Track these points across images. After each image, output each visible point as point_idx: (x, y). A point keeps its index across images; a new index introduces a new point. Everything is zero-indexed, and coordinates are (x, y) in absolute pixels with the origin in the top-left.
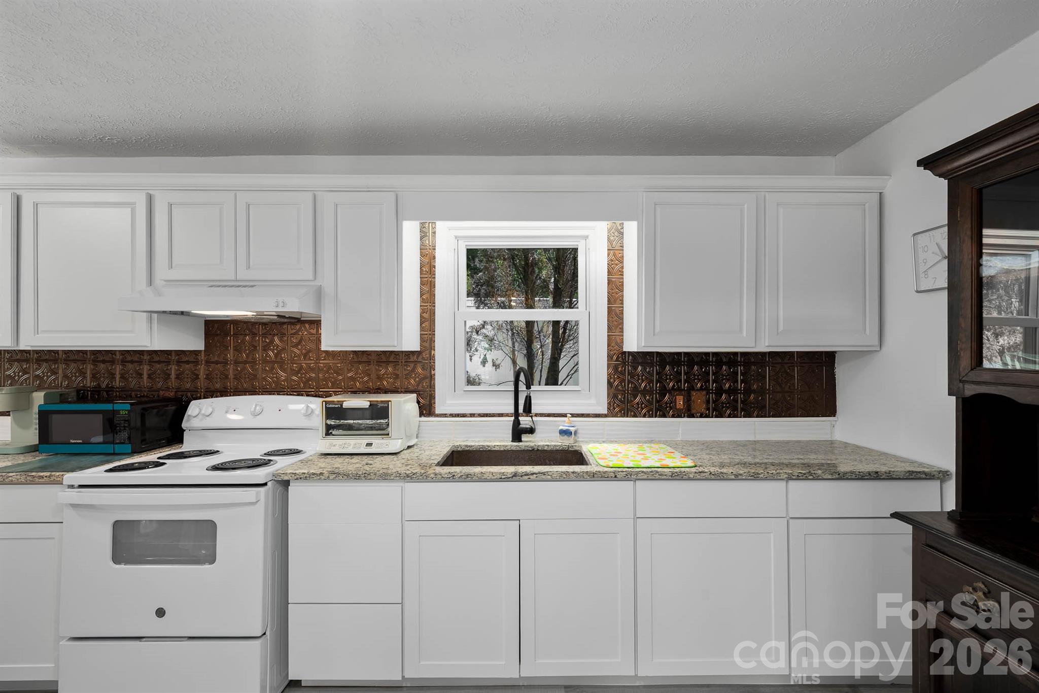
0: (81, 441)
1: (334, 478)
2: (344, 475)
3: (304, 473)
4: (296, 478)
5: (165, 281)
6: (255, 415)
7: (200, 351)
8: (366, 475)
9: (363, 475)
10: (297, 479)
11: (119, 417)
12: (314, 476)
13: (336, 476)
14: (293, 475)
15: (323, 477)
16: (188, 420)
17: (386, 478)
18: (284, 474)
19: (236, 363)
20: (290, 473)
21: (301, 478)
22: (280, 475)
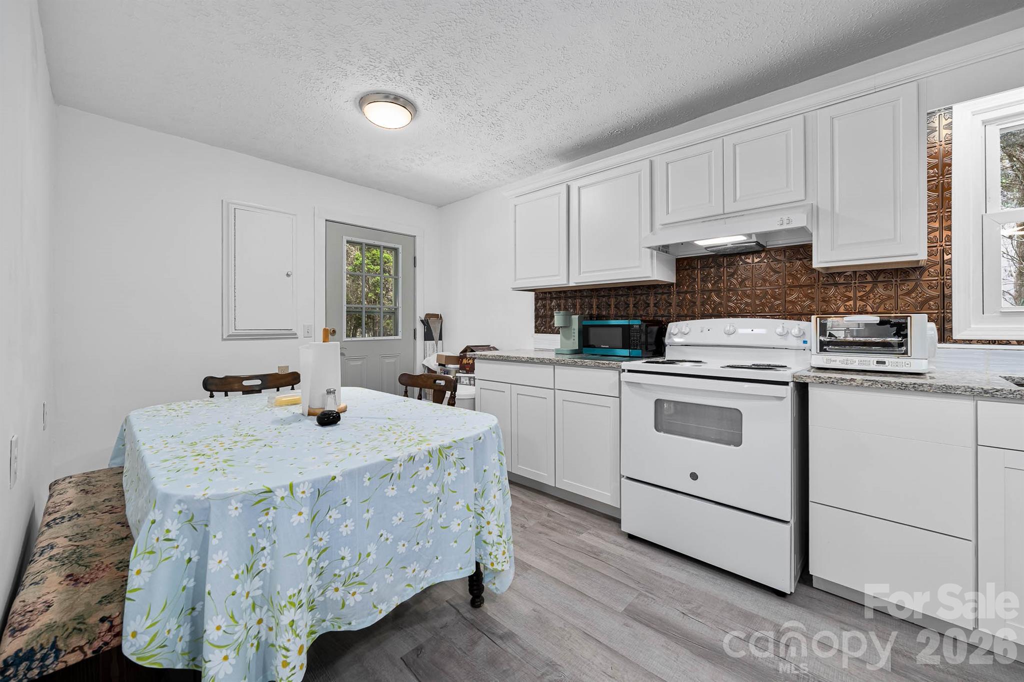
0: (608, 347)
1: (869, 385)
2: (884, 383)
3: (831, 378)
4: (820, 382)
5: (663, 225)
6: (729, 334)
7: (672, 284)
8: (916, 386)
9: (912, 386)
10: (822, 383)
11: (633, 330)
12: (842, 381)
13: (873, 384)
14: (817, 379)
15: (854, 384)
16: (670, 338)
17: (949, 391)
18: (806, 376)
19: (703, 291)
20: (813, 377)
21: (826, 382)
22: (802, 377)
